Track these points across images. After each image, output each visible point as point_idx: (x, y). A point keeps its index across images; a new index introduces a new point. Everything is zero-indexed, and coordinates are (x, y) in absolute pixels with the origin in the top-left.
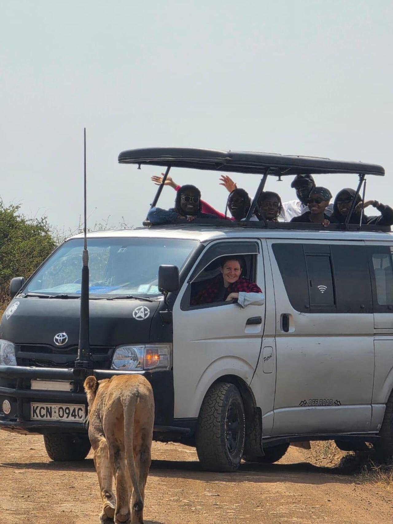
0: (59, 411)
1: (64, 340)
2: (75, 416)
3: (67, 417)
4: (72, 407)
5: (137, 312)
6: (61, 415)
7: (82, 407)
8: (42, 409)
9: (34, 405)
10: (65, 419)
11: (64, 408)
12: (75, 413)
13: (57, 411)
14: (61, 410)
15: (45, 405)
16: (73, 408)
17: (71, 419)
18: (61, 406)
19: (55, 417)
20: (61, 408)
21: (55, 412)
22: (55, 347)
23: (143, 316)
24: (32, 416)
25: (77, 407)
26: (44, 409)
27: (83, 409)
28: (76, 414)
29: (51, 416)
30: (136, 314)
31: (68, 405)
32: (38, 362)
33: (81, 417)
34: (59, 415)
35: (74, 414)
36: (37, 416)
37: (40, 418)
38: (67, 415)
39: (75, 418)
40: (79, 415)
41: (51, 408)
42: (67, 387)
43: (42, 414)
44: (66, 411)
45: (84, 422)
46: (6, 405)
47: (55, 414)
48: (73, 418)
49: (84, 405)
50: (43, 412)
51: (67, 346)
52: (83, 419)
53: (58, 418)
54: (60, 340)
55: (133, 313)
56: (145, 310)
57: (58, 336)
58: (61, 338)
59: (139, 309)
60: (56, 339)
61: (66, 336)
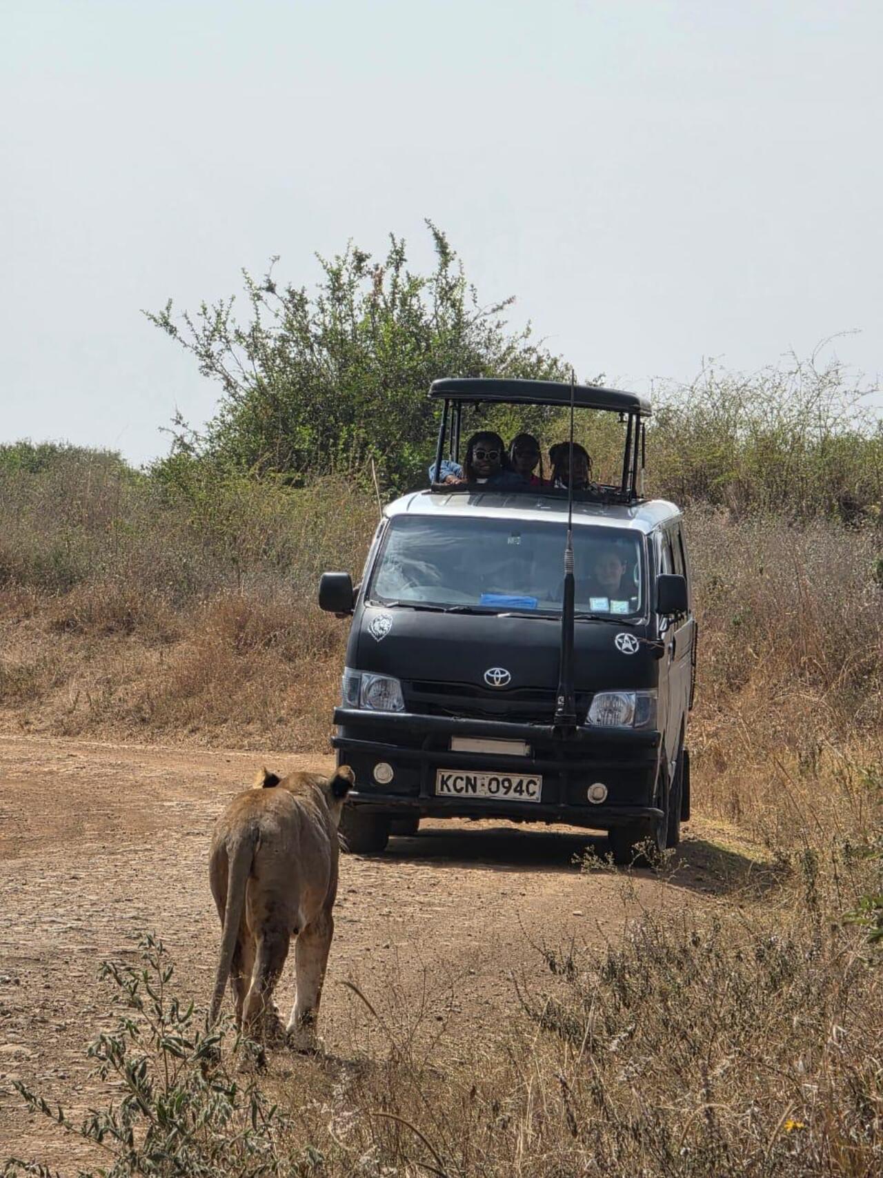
0: (490, 784)
1: (504, 680)
2: (521, 792)
3: (506, 793)
4: (515, 780)
5: (621, 641)
6: (494, 790)
7: (535, 779)
8: (459, 780)
9: (442, 773)
10: (500, 795)
11: (501, 779)
12: (521, 788)
13: (486, 784)
14: (494, 785)
15: (464, 774)
16: (518, 781)
17: (512, 795)
18: (496, 776)
19: (482, 792)
20: (496, 779)
21: (483, 785)
22: (488, 689)
23: (631, 648)
24: (439, 789)
25: (526, 779)
26: (462, 779)
27: (538, 783)
28: (524, 788)
29: (474, 790)
30: (620, 644)
31: (508, 776)
32: (446, 708)
33: (534, 793)
34: (490, 789)
35: (519, 789)
36: (449, 790)
37: (453, 793)
38: (505, 790)
39: (521, 794)
40: (528, 791)
41: (475, 778)
42: (519, 749)
43: (458, 788)
44: (503, 784)
45: (539, 801)
46: (383, 770)
47: (483, 788)
48: (517, 795)
49: (541, 776)
50: (460, 784)
51: (509, 688)
52: (537, 797)
53: (489, 794)
54: (497, 679)
55: (616, 642)
56: (631, 639)
57: (492, 672)
58: (498, 675)
59: (622, 637)
60: (487, 675)
61: (507, 673)
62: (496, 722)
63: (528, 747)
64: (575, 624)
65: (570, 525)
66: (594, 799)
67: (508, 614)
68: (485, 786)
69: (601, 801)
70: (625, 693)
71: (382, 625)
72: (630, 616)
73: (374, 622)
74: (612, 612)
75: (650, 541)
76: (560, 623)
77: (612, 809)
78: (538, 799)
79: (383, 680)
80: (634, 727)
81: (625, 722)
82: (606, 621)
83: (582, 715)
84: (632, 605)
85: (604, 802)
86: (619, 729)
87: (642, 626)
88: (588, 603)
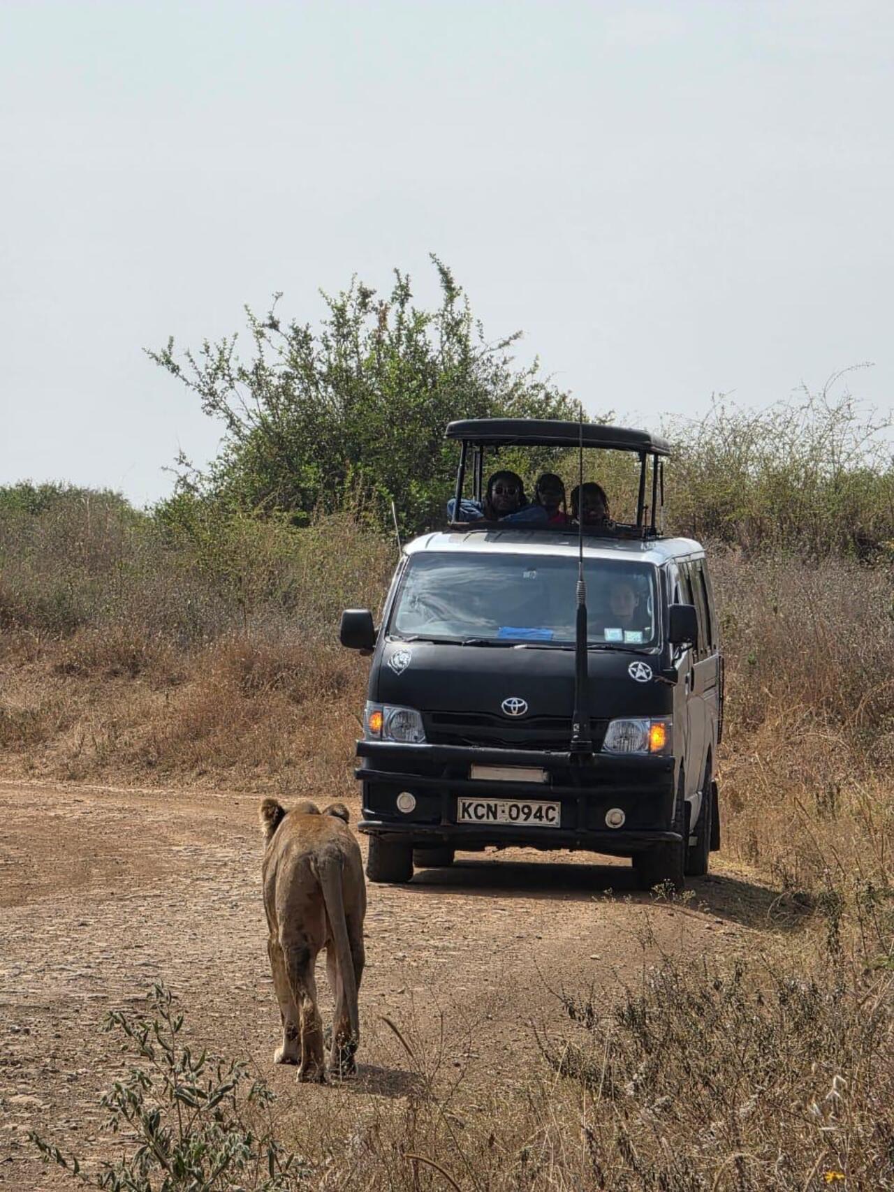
0: (510, 810)
1: (521, 709)
2: (540, 818)
3: (526, 819)
4: (534, 807)
5: (634, 669)
6: (514, 815)
7: (555, 806)
8: (480, 808)
9: (461, 802)
10: (521, 821)
12: (541, 814)
13: (507, 811)
14: (514, 811)
15: (484, 802)
16: (537, 807)
17: (532, 821)
18: (516, 803)
19: (503, 819)
20: (516, 806)
21: (503, 812)
22: (504, 719)
23: (645, 676)
24: (461, 816)
25: (545, 805)
26: (483, 806)
27: (557, 808)
28: (544, 814)
29: (495, 817)
30: (634, 673)
31: (528, 803)
32: (466, 738)
33: (552, 819)
34: (511, 816)
35: (538, 815)
36: (470, 817)
37: (475, 820)
38: (525, 816)
39: (541, 820)
40: (547, 817)
41: (496, 805)
42: (537, 776)
43: (479, 814)
44: (523, 811)
45: (559, 826)
46: (405, 799)
47: (503, 815)
48: (537, 820)
49: (559, 803)
50: (481, 811)
51: (528, 717)
52: (556, 822)
53: (509, 820)
54: (515, 709)
55: (630, 671)
56: (645, 667)
57: (509, 702)
58: (515, 705)
59: (636, 666)
60: (505, 706)
61: (524, 702)
62: (514, 751)
63: (546, 774)
64: (588, 654)
65: (581, 558)
66: (612, 823)
67: (524, 646)
68: (504, 813)
69: (619, 826)
70: (640, 720)
71: (401, 660)
72: (643, 646)
73: (394, 656)
74: (625, 642)
75: (662, 572)
76: (573, 653)
77: (630, 833)
78: (557, 823)
79: (404, 712)
80: (649, 753)
81: (640, 749)
82: (620, 650)
83: (598, 743)
84: (646, 635)
85: (622, 826)
86: (636, 755)
87: (655, 655)
88: (603, 634)
